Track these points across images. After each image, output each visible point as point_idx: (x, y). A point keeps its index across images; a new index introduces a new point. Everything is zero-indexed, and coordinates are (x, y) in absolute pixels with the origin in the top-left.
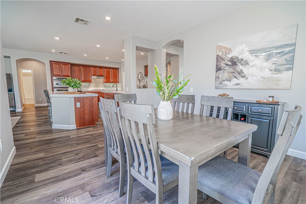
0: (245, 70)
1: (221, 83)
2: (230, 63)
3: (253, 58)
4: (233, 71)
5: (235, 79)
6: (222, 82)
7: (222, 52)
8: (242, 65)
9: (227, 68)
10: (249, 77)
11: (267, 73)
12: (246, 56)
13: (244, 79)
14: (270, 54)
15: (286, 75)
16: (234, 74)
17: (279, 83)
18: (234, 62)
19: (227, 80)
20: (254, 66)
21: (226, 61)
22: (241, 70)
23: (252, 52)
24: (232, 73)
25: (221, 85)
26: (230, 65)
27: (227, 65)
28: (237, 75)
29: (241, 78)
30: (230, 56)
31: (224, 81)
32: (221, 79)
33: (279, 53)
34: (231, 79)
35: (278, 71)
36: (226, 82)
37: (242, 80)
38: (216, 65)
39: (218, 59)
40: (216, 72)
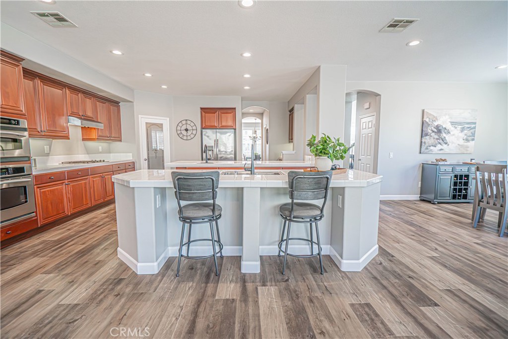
0: (448, 138)
1: (427, 149)
2: (435, 130)
3: (453, 128)
4: (438, 137)
5: (439, 145)
6: (428, 147)
7: (429, 118)
8: (445, 133)
9: (433, 134)
10: (450, 144)
11: (462, 142)
12: (448, 126)
13: (446, 145)
14: (463, 127)
15: (472, 143)
16: (438, 140)
17: (468, 149)
18: (439, 130)
19: (433, 146)
20: (453, 135)
21: (433, 128)
22: (445, 137)
23: (453, 123)
24: (437, 139)
25: (427, 150)
26: (435, 132)
27: (433, 132)
28: (441, 141)
29: (444, 145)
30: (436, 124)
31: (430, 146)
32: (427, 145)
33: (468, 128)
34: (436, 144)
35: (467, 140)
36: (432, 148)
37: (445, 146)
38: (422, 130)
39: (425, 124)
40: (422, 137)
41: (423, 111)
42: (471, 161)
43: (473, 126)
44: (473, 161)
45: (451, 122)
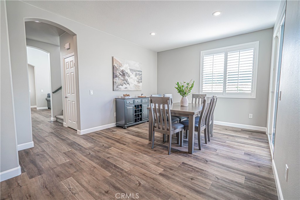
0: (129, 80)
1: (117, 87)
2: (122, 74)
3: (131, 74)
4: (123, 79)
5: (124, 85)
6: (118, 86)
7: (117, 64)
8: (127, 76)
9: (120, 76)
10: (130, 84)
11: (136, 83)
12: (128, 71)
13: (128, 85)
14: (136, 74)
15: (141, 84)
16: (124, 81)
17: (140, 88)
18: (123, 74)
19: (121, 85)
20: (132, 78)
21: (120, 72)
22: (127, 79)
23: (131, 70)
24: (123, 80)
25: (118, 89)
26: (122, 75)
27: (120, 74)
28: (125, 82)
29: (127, 84)
30: (121, 69)
31: (119, 86)
32: (117, 84)
33: (139, 74)
34: (123, 84)
35: (139, 82)
36: (120, 86)
38: (113, 72)
39: (115, 69)
40: (113, 78)
41: (113, 58)
42: (142, 96)
43: (141, 73)
44: (143, 95)
45: (130, 69)
